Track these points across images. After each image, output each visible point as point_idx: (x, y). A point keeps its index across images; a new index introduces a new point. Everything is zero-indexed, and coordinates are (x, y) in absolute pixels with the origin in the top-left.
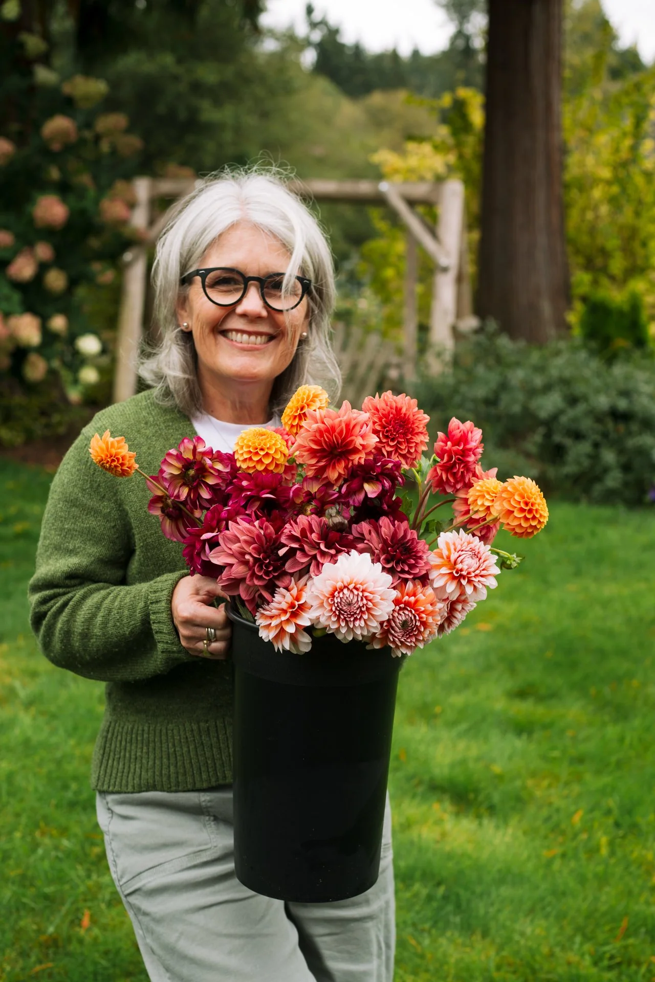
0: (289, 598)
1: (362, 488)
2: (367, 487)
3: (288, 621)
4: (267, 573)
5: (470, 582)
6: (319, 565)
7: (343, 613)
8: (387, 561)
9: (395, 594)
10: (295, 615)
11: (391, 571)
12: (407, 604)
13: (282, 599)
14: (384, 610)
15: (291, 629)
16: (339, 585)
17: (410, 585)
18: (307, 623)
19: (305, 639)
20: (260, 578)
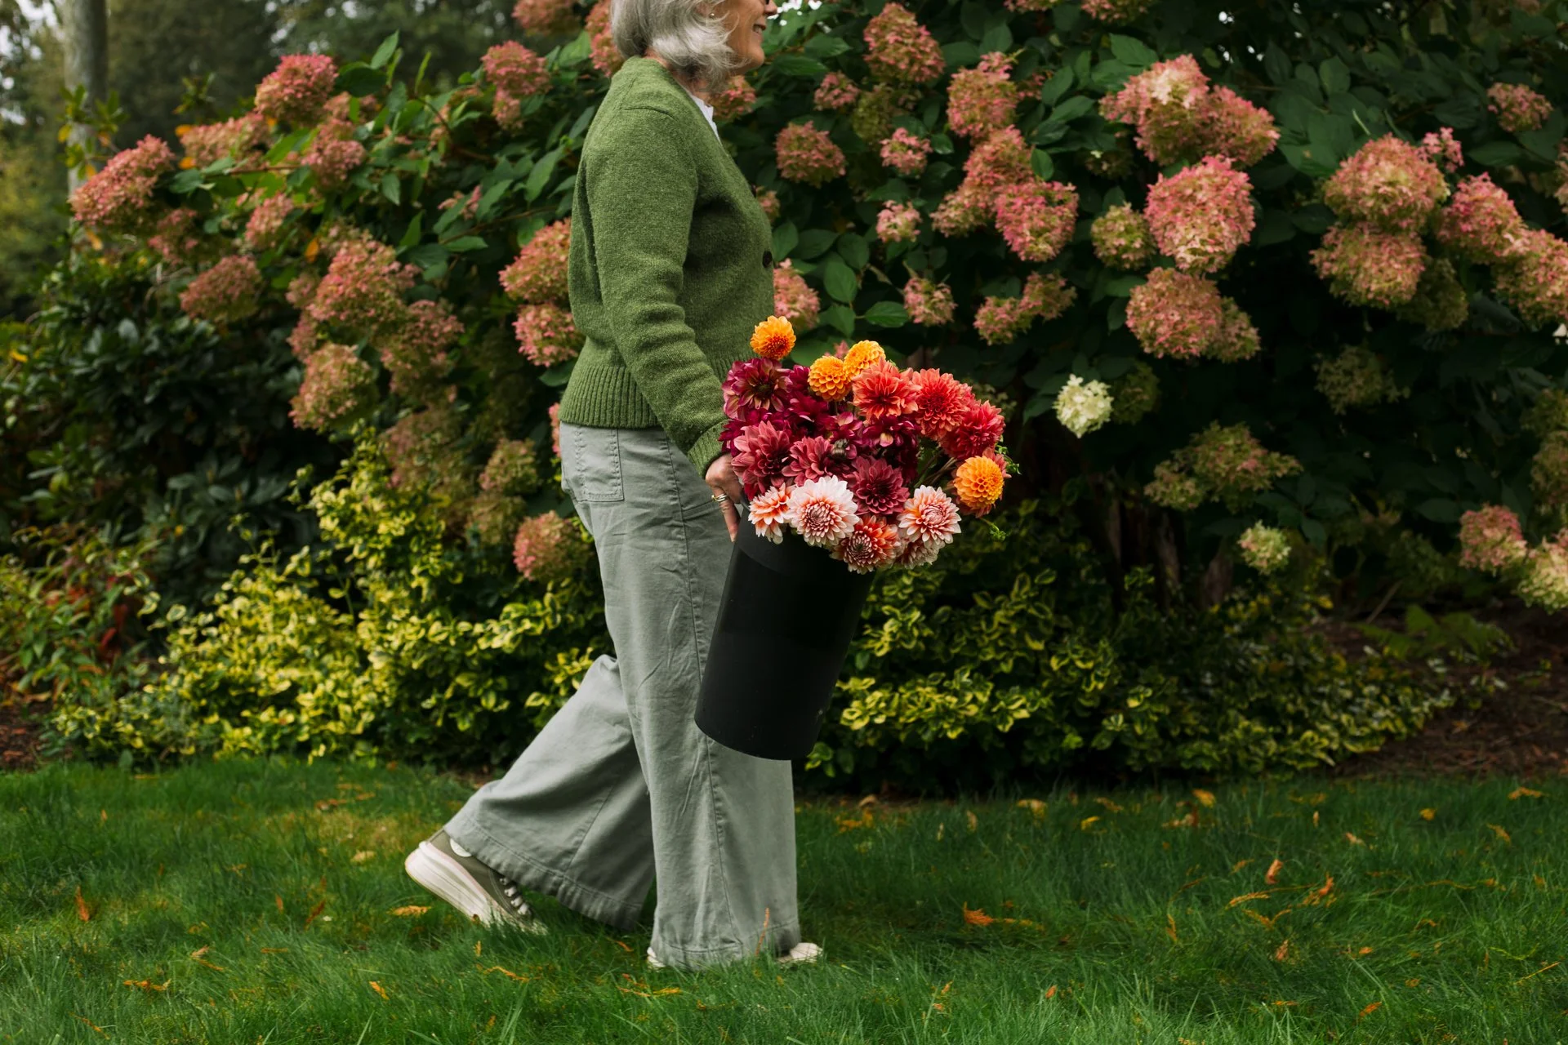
0: (776, 497)
1: (878, 436)
2: (883, 437)
3: (769, 514)
4: (767, 470)
5: (928, 531)
6: (804, 478)
7: (811, 520)
8: (863, 493)
9: (857, 520)
10: (776, 512)
11: (862, 503)
12: (866, 532)
13: (772, 496)
14: (845, 530)
15: (768, 521)
16: (813, 499)
17: (873, 519)
18: (781, 521)
19: (779, 533)
20: (759, 471)
